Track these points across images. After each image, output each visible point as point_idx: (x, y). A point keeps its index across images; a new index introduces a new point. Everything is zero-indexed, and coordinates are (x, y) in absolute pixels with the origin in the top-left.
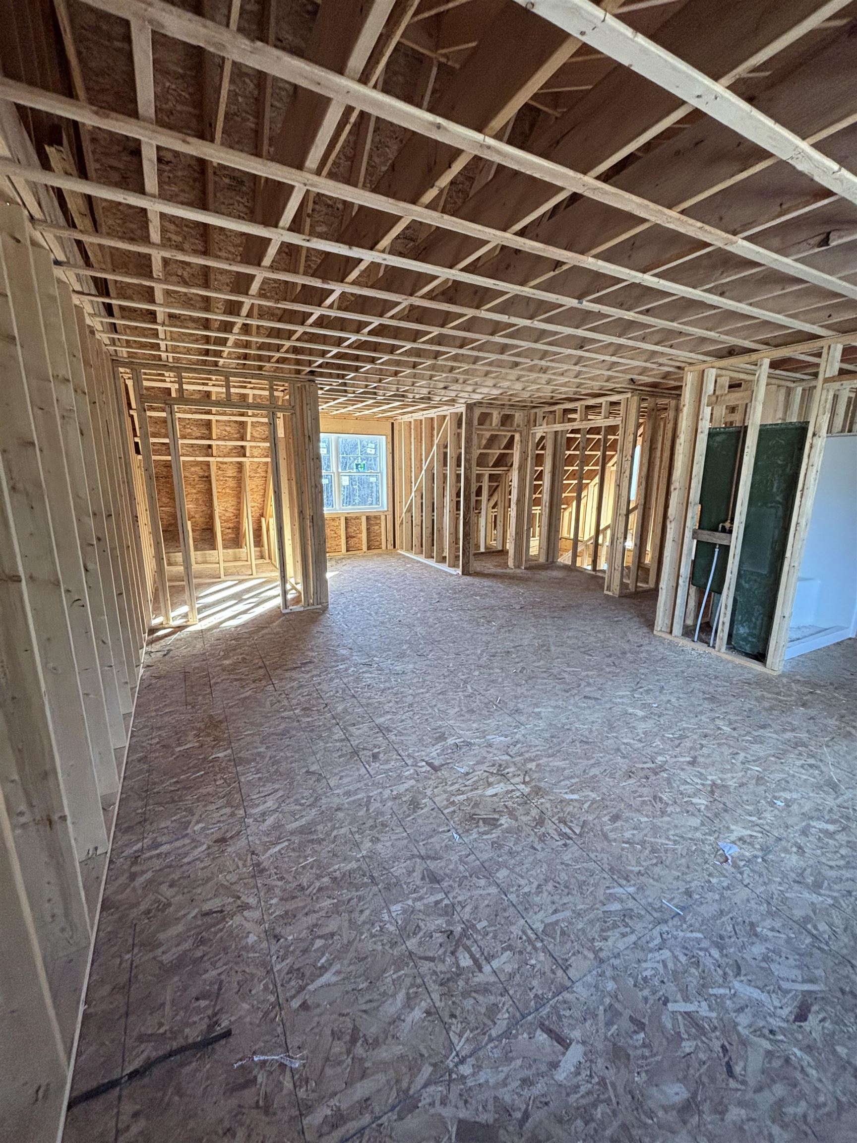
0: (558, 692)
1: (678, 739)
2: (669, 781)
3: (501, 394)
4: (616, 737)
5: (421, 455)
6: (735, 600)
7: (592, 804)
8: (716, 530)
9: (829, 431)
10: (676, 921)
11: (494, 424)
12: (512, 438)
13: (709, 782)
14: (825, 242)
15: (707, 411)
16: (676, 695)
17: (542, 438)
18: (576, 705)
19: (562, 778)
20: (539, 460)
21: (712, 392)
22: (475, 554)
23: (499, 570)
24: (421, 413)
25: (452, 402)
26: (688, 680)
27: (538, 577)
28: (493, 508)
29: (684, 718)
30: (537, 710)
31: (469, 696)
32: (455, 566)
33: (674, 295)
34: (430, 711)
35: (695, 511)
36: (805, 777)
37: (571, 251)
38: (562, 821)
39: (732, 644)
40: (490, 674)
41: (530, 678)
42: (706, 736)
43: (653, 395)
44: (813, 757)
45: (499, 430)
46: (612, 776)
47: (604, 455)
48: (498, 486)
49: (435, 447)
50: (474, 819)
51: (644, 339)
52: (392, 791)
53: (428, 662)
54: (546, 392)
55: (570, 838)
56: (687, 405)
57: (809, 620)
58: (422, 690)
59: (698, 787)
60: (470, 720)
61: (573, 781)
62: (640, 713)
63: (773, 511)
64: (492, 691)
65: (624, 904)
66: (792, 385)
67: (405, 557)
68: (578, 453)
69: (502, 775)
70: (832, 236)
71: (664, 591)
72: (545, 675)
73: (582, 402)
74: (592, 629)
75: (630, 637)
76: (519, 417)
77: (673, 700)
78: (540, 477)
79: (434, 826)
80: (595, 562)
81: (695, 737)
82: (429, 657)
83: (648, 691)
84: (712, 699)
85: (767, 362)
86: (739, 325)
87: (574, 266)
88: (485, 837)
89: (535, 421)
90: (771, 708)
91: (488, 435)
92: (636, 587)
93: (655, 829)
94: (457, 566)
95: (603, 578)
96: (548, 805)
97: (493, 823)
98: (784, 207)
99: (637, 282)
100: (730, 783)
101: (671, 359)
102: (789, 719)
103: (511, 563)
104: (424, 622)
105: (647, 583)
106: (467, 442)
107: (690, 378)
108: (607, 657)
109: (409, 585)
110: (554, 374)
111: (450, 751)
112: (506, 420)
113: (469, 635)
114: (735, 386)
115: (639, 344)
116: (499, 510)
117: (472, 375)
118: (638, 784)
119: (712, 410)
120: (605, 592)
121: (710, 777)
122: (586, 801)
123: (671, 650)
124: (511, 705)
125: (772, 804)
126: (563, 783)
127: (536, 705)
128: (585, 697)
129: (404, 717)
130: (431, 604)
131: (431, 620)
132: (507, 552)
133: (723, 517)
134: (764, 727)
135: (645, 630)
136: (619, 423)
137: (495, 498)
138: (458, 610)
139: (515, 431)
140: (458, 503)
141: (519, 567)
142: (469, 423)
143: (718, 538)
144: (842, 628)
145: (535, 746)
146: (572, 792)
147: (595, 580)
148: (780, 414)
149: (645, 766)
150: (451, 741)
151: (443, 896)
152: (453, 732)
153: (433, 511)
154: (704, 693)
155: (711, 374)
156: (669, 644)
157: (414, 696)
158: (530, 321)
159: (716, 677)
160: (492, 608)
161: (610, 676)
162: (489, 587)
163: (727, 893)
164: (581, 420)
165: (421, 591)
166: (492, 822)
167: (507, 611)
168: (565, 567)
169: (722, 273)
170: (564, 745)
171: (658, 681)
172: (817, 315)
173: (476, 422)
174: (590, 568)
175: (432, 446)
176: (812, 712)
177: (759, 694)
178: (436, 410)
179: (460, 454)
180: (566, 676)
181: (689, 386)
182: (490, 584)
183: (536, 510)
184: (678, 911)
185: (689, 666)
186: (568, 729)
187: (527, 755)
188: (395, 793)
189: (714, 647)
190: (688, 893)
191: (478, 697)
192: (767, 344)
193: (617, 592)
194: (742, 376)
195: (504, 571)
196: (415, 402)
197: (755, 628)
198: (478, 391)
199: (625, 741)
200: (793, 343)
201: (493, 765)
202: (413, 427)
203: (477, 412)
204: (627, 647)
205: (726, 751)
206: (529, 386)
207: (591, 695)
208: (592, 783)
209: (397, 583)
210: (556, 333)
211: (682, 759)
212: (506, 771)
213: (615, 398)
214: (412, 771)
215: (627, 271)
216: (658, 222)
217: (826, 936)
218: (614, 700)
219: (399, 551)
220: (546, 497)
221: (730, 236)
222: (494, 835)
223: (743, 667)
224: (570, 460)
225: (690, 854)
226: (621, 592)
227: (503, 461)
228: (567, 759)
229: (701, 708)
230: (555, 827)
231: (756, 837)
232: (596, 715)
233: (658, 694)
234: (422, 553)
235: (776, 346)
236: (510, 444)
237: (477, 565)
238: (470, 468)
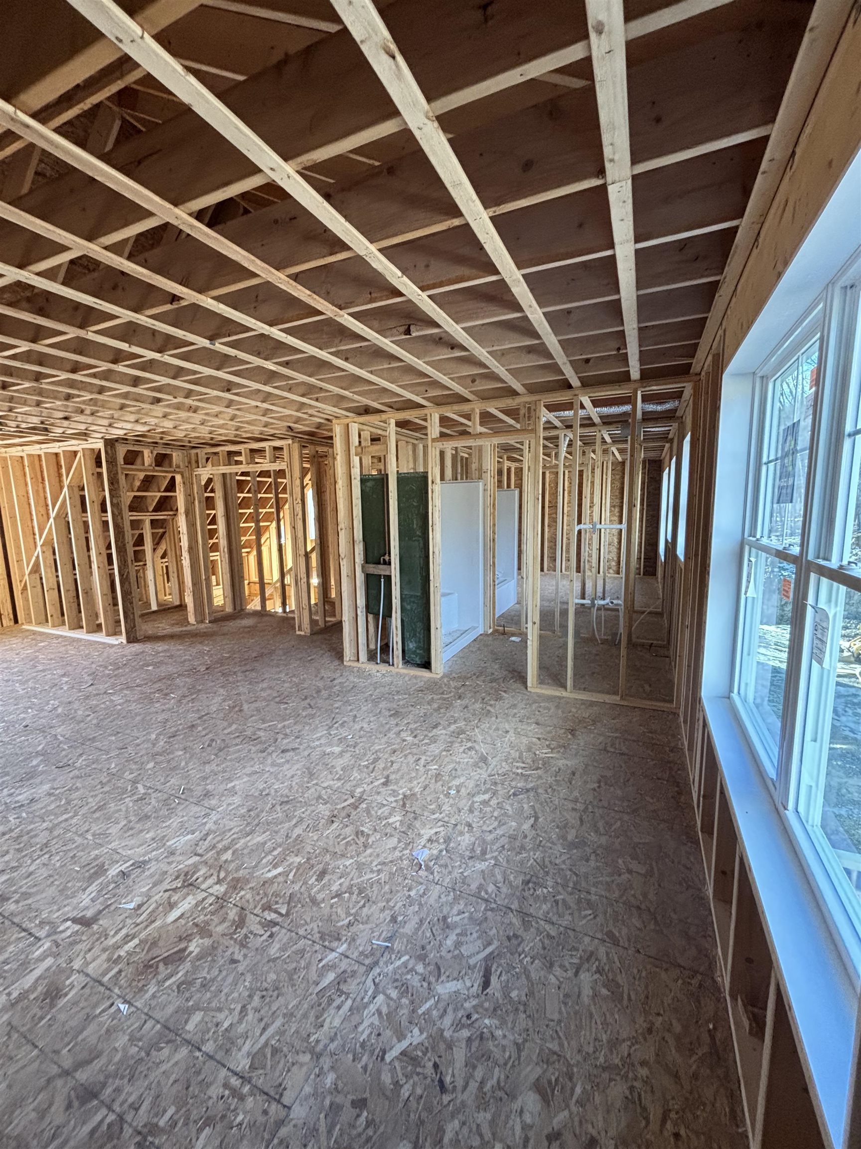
0: (253, 756)
1: (372, 763)
2: (367, 810)
3: (149, 431)
4: (317, 784)
5: (46, 498)
6: (402, 621)
7: (298, 869)
8: (379, 563)
9: (442, 478)
10: (386, 956)
11: (146, 464)
12: (173, 479)
13: (401, 796)
14: (408, 332)
15: (356, 460)
16: (367, 720)
17: (210, 480)
18: (273, 764)
19: (263, 855)
20: (210, 503)
21: (357, 443)
22: (142, 616)
23: (177, 629)
24: (38, 446)
25: (84, 435)
26: (376, 702)
27: (225, 629)
28: (163, 557)
29: (377, 741)
30: (230, 785)
31: (141, 799)
32: (116, 633)
33: (304, 352)
34: (79, 840)
35: (359, 549)
36: (466, 760)
37: (187, 287)
38: (267, 907)
39: (407, 660)
40: (169, 761)
41: (220, 750)
42: (394, 752)
43: (312, 443)
44: (470, 740)
45: (154, 471)
46: (315, 829)
47: (277, 499)
48: (164, 533)
49: (65, 489)
50: (151, 966)
51: (290, 390)
52: (9, 994)
53: (76, 772)
54: (204, 432)
55: (276, 924)
56: (339, 453)
57: (455, 626)
58: (65, 816)
59: (393, 805)
60: (142, 831)
61: (275, 853)
62: (337, 750)
63: (417, 543)
64: (173, 780)
65: (337, 969)
66: (415, 442)
67: (34, 633)
68: (250, 495)
69: (191, 885)
70: (412, 328)
71: (347, 623)
72: (238, 740)
73: (246, 446)
74: (287, 674)
75: (323, 673)
76: (177, 457)
77: (365, 726)
78: (213, 521)
79: (88, 1010)
80: (284, 604)
81: (386, 756)
82: (78, 765)
83: (342, 725)
84: (396, 714)
85: (393, 422)
86: (366, 388)
87: (194, 304)
88: (167, 984)
89: (197, 462)
90: (439, 708)
91: (141, 475)
92: (326, 622)
93: (360, 867)
94: (120, 633)
95: (294, 618)
96: (249, 896)
97: (179, 957)
98: (373, 295)
99: (267, 333)
100: (417, 790)
101: (319, 412)
102: (452, 713)
103: (192, 619)
104: (68, 717)
105: (334, 616)
106: (111, 483)
107: (338, 431)
108: (303, 700)
109: (43, 671)
110: (207, 414)
111: (112, 886)
112: (161, 460)
113: (138, 718)
114: (375, 439)
115: (285, 394)
116: (170, 560)
117: (103, 406)
118: (341, 826)
119: (361, 460)
120: (298, 633)
121: (401, 792)
122: (291, 870)
123: (359, 677)
124: (198, 791)
125: (448, 795)
126: (264, 861)
127: (230, 780)
128: (283, 752)
129: (32, 868)
130: (80, 691)
131: (80, 712)
132: (186, 606)
133: (382, 552)
134: (435, 727)
135: (336, 663)
136: (284, 467)
137: (163, 547)
138: (122, 689)
139: (175, 472)
140: (110, 556)
141: (202, 622)
142: (111, 462)
143: (381, 570)
144: (475, 628)
145: (231, 830)
146: (275, 867)
147: (286, 622)
148: (411, 465)
149: (346, 804)
150: (113, 872)
151: (104, 1111)
152: (116, 857)
153: (74, 569)
154: (389, 710)
155: (354, 428)
156: (358, 671)
157: (51, 830)
158: (159, 355)
159: (398, 692)
160: (170, 677)
161: (307, 720)
162: (165, 651)
163: (423, 900)
164: (248, 464)
165: (64, 675)
166: (177, 957)
167: (189, 676)
168: (255, 613)
169: (341, 341)
170: (264, 814)
171: (351, 711)
172: (418, 388)
173: (121, 461)
174: (280, 610)
175: (62, 488)
176: (465, 702)
177: (430, 697)
178: (61, 444)
179: (105, 497)
180: (261, 733)
181: (338, 437)
182: (166, 647)
183: (215, 556)
184: (387, 944)
185: (375, 689)
186: (267, 795)
187: (220, 846)
188: (15, 995)
189: (393, 665)
190: (394, 919)
191: (154, 795)
192: (392, 407)
193: (309, 631)
194: (380, 432)
195: (184, 629)
196: (20, 433)
197: (419, 642)
198: (115, 425)
199: (325, 785)
200: (407, 409)
201: (177, 878)
202: (26, 463)
203: (121, 451)
204: (320, 684)
205: (411, 759)
206: (180, 425)
207: (290, 747)
208: (295, 846)
209: (21, 672)
210: (195, 373)
211: (376, 784)
212: (195, 878)
213: (278, 443)
214: (47, 945)
215: (254, 321)
216: (270, 280)
217: (494, 895)
218: (312, 745)
219: (25, 627)
220: (223, 543)
221: (338, 310)
222: (180, 974)
223: (416, 677)
224: (245, 503)
225: (392, 875)
226: (312, 630)
227: (166, 504)
228: (268, 830)
229: (388, 726)
230: (258, 919)
231: (439, 832)
232: (296, 767)
233: (351, 724)
234: (63, 623)
235: (397, 410)
236: (171, 486)
237: (147, 628)
238: (120, 513)
